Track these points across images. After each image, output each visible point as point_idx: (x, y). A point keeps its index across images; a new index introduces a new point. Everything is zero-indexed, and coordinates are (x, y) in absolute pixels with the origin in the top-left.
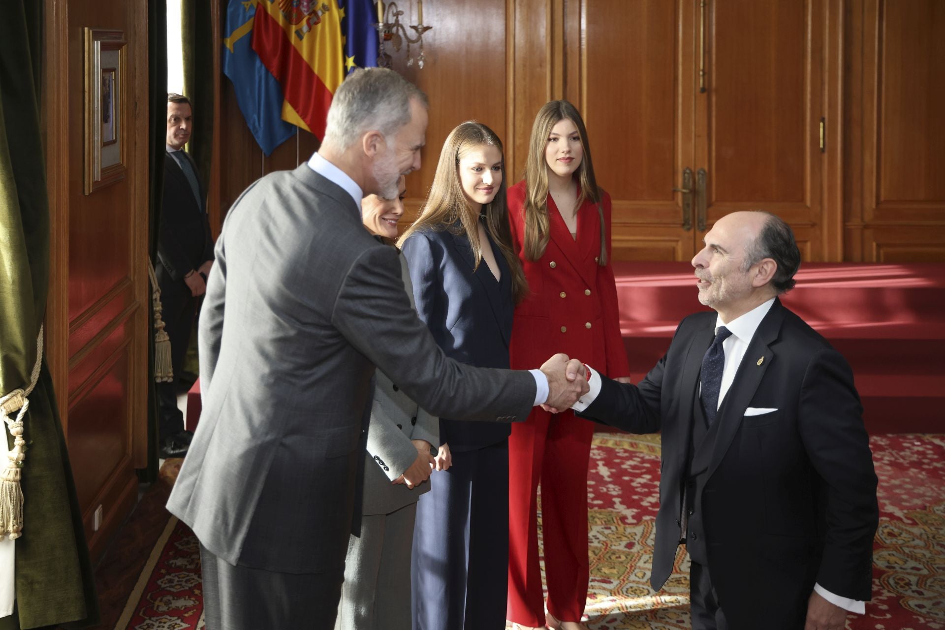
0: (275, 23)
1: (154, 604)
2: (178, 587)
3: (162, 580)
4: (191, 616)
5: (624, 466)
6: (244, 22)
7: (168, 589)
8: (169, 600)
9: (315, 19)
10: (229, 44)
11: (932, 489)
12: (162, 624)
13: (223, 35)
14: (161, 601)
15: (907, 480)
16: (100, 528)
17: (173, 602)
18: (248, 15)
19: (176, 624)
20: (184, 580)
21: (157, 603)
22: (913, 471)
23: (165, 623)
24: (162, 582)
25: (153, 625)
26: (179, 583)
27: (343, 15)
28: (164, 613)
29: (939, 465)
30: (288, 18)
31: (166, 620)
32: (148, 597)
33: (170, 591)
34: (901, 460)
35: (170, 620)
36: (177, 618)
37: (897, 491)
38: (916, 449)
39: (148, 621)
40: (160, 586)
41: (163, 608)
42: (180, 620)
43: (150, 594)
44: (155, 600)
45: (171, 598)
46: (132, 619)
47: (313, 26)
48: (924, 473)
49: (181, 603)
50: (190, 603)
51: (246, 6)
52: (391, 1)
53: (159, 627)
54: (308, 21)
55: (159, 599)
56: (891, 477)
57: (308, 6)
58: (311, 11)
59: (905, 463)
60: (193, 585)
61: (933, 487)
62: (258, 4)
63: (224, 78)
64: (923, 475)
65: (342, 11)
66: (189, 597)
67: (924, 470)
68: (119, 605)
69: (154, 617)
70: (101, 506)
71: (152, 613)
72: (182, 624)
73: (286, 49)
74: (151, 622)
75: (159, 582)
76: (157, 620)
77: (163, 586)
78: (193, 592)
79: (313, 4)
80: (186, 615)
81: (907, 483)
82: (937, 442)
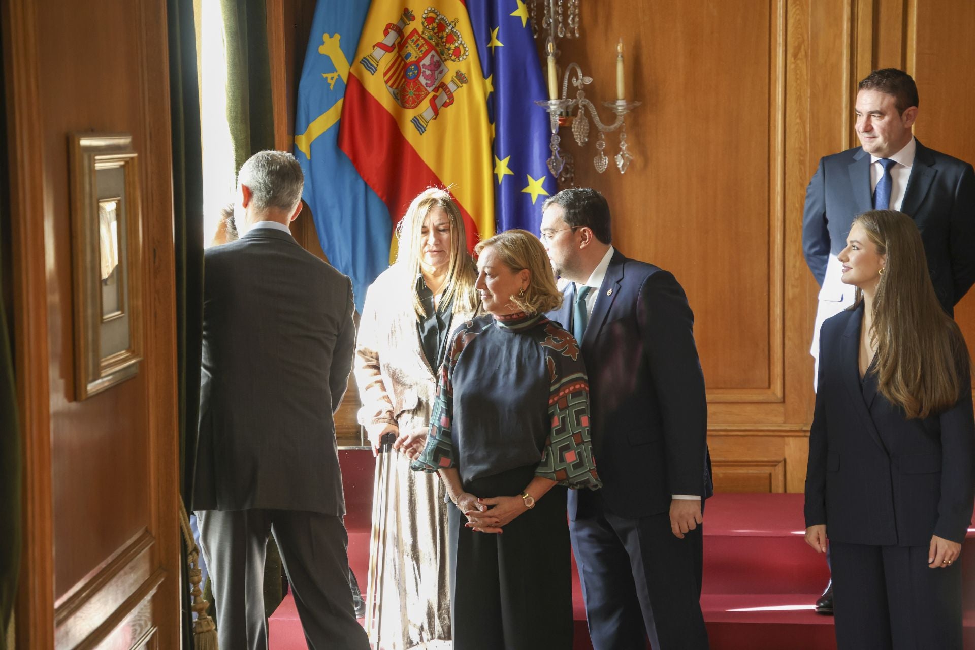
0: (379, 107)
6: (328, 107)
9: (445, 98)
10: (303, 144)
18: (333, 95)
27: (490, 89)
30: (401, 98)
47: (442, 110)
51: (329, 81)
57: (432, 78)
58: (436, 84)
62: (350, 74)
65: (488, 81)
73: (398, 149)
79: (441, 72)
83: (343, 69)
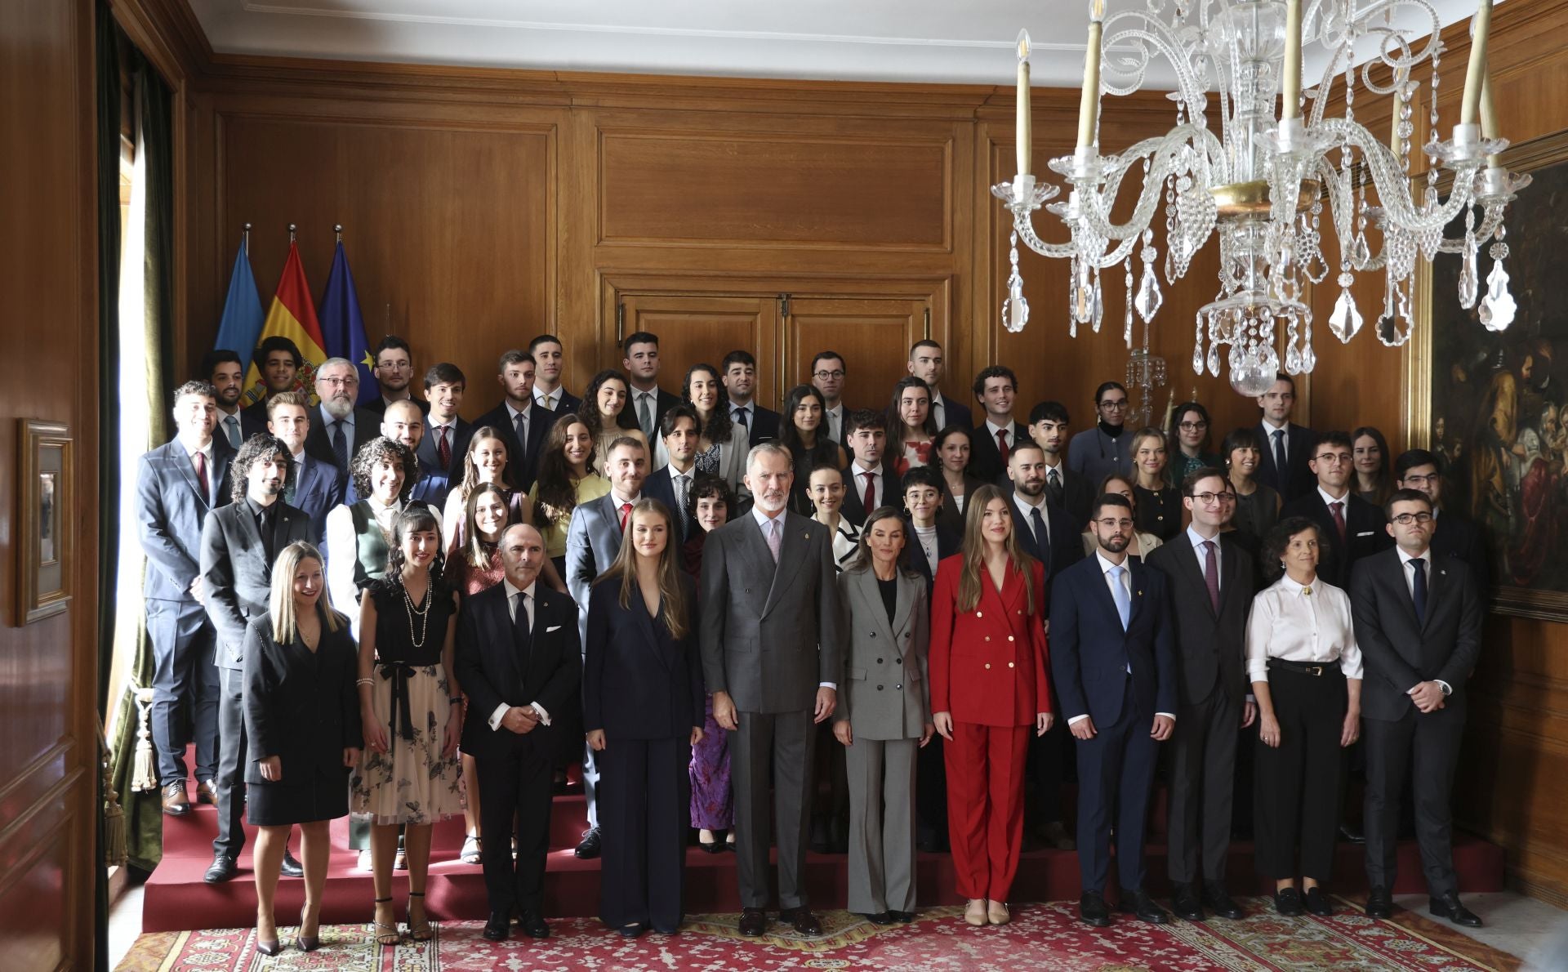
5: (692, 952)
11: (1056, 963)
15: (1028, 954)
22: (1033, 944)
29: (1063, 936)
34: (1020, 932)
37: (1016, 967)
38: (1036, 919)
48: (1045, 945)
56: (1008, 952)
59: (1024, 935)
61: (1057, 960)
64: (1045, 948)
67: (1046, 942)
81: (1027, 957)
82: (1060, 910)
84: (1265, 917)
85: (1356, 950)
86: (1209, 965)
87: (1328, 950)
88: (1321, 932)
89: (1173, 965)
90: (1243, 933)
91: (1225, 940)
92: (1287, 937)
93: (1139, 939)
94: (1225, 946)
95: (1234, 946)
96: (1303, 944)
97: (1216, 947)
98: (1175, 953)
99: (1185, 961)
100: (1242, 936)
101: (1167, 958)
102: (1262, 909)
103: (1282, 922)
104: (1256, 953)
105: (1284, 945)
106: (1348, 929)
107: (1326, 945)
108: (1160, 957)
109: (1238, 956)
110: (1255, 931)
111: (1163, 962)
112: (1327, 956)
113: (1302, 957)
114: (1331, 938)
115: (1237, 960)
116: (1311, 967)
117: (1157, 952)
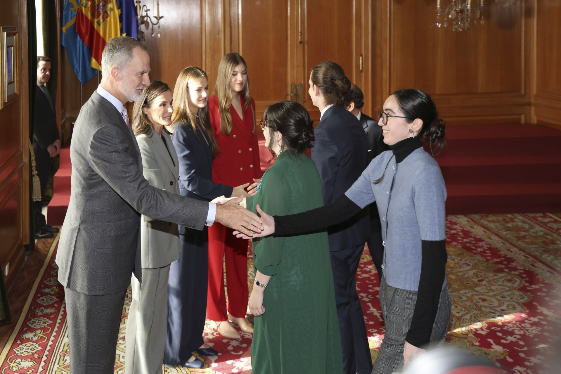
0: (87, 18)
1: (35, 311)
2: (47, 303)
3: (39, 299)
4: (53, 317)
6: (71, 18)
7: (42, 304)
8: (43, 310)
9: (106, 15)
10: (64, 30)
12: (40, 321)
13: (61, 26)
14: (39, 310)
16: (8, 274)
17: (44, 310)
18: (73, 15)
19: (46, 321)
20: (49, 299)
21: (37, 311)
23: (41, 321)
24: (39, 301)
25: (36, 322)
26: (47, 301)
27: (120, 12)
28: (40, 316)
31: (41, 319)
32: (32, 308)
33: (42, 305)
35: (43, 319)
36: (46, 318)
39: (33, 320)
40: (38, 303)
41: (40, 313)
42: (48, 319)
43: (33, 307)
44: (36, 309)
45: (43, 308)
46: (25, 319)
47: (106, 19)
49: (48, 311)
50: (53, 311)
51: (72, 11)
52: (144, 5)
53: (38, 323)
54: (103, 16)
55: (38, 309)
57: (103, 9)
58: (104, 11)
60: (54, 302)
62: (78, 9)
63: (62, 47)
65: (119, 10)
66: (52, 308)
68: (19, 312)
69: (35, 318)
70: (8, 263)
71: (35, 316)
72: (49, 321)
73: (92, 31)
74: (34, 320)
75: (37, 301)
76: (37, 320)
77: (39, 302)
78: (54, 306)
79: (105, 8)
80: (51, 317)
83: (76, 7)
84: (515, 224)
85: (558, 240)
86: (489, 246)
87: (544, 239)
88: (541, 231)
89: (472, 246)
90: (505, 231)
91: (497, 235)
92: (525, 233)
93: (457, 234)
94: (496, 238)
95: (500, 237)
96: (533, 237)
97: (492, 238)
98: (473, 241)
99: (478, 244)
100: (504, 233)
101: (470, 243)
102: (514, 220)
103: (524, 226)
104: (510, 241)
105: (524, 237)
106: (554, 230)
107: (544, 237)
108: (466, 242)
109: (502, 243)
110: (510, 231)
111: (468, 245)
112: (544, 242)
113: (533, 243)
114: (546, 234)
115: (501, 244)
116: (536, 248)
117: (465, 240)
